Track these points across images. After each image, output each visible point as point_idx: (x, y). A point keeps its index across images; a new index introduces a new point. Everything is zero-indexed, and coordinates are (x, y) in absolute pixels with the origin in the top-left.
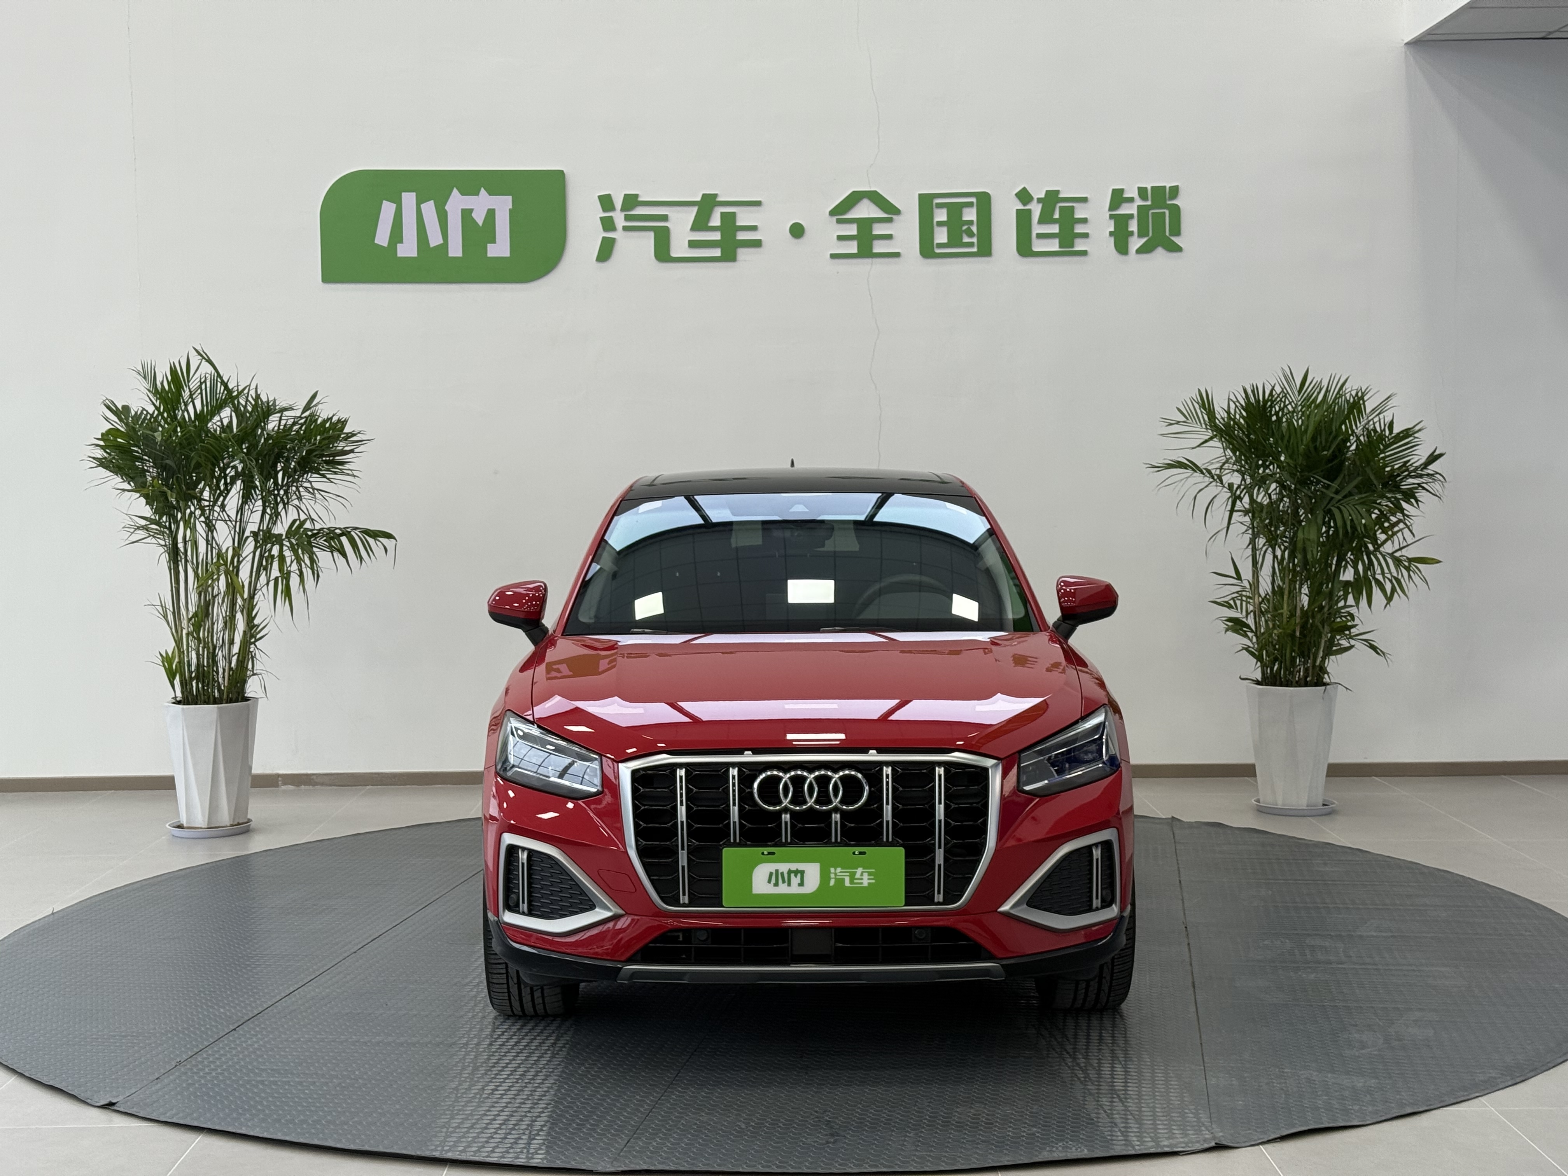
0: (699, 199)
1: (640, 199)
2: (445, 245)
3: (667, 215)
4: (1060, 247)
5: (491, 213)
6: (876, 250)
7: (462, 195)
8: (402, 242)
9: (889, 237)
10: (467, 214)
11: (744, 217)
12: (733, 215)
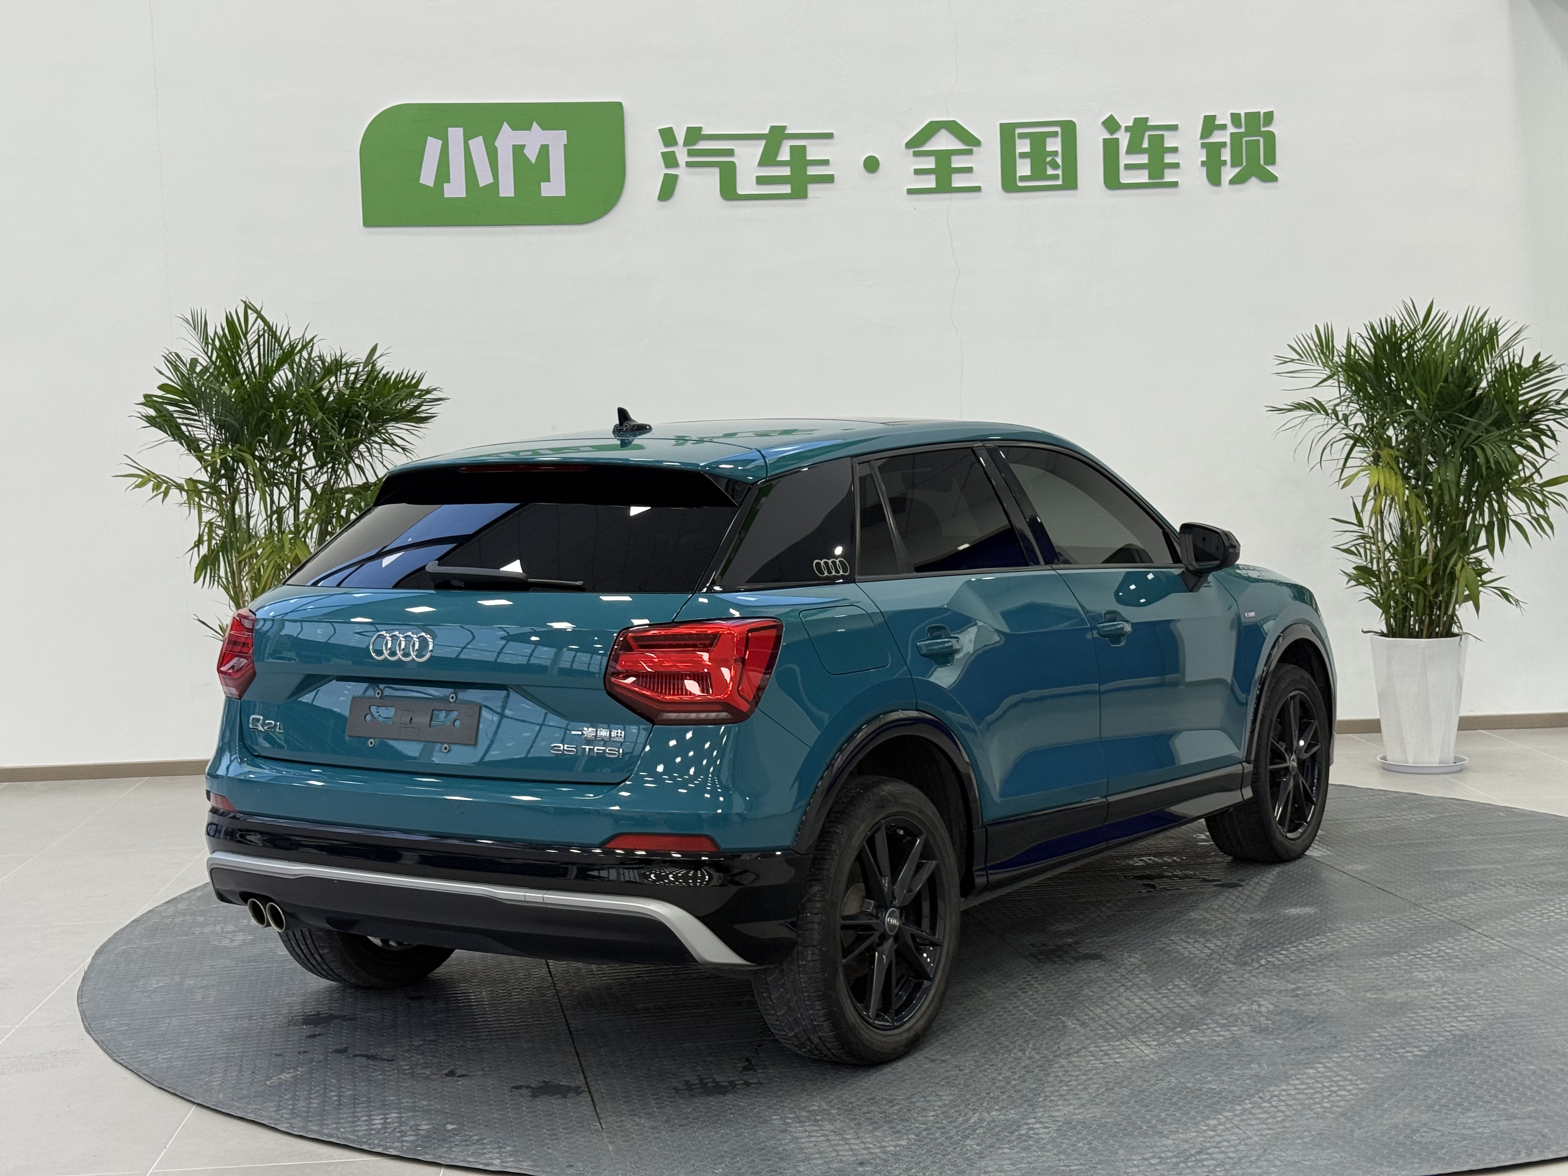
0: (767, 131)
1: (703, 133)
2: (495, 186)
3: (733, 150)
4: (1150, 178)
5: (544, 150)
6: (954, 185)
7: (513, 129)
8: (449, 182)
9: (969, 170)
10: (518, 150)
11: (814, 151)
12: (804, 148)
